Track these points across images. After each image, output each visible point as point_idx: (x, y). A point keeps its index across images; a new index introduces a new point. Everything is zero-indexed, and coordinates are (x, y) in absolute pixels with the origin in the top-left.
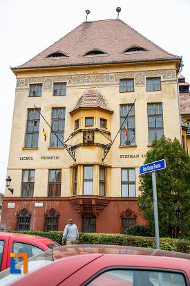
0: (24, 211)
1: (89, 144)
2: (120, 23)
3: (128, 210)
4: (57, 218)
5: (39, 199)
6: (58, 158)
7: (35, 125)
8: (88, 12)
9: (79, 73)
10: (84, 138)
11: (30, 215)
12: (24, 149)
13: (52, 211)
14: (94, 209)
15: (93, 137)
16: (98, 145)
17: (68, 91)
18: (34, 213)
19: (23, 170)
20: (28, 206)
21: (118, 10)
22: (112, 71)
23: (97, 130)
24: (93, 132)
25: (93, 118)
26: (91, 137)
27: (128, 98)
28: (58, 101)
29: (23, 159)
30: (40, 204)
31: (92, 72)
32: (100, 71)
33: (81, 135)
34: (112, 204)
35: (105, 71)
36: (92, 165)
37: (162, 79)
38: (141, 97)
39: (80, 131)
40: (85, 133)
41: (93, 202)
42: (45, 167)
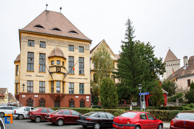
0: (30, 99)
1: (59, 72)
2: (62, 16)
3: (71, 99)
4: (45, 102)
5: (36, 94)
6: (43, 77)
7: (31, 60)
8: (47, 5)
9: (51, 38)
10: (57, 70)
11: (33, 100)
12: (27, 71)
13: (42, 99)
14: (60, 98)
15: (60, 69)
16: (62, 73)
17: (47, 46)
18: (35, 99)
19: (28, 81)
20: (31, 96)
21: (61, 9)
22: (65, 40)
23: (62, 67)
24: (60, 67)
25: (60, 61)
26: (59, 69)
27: (72, 54)
28: (42, 50)
29: (27, 76)
30: (37, 96)
31: (57, 39)
32: (60, 40)
33: (55, 68)
34: (66, 96)
35: (62, 40)
36: (60, 81)
37: (84, 48)
38: (77, 54)
39: (55, 66)
40: (57, 67)
41: (61, 96)
42: (38, 80)
